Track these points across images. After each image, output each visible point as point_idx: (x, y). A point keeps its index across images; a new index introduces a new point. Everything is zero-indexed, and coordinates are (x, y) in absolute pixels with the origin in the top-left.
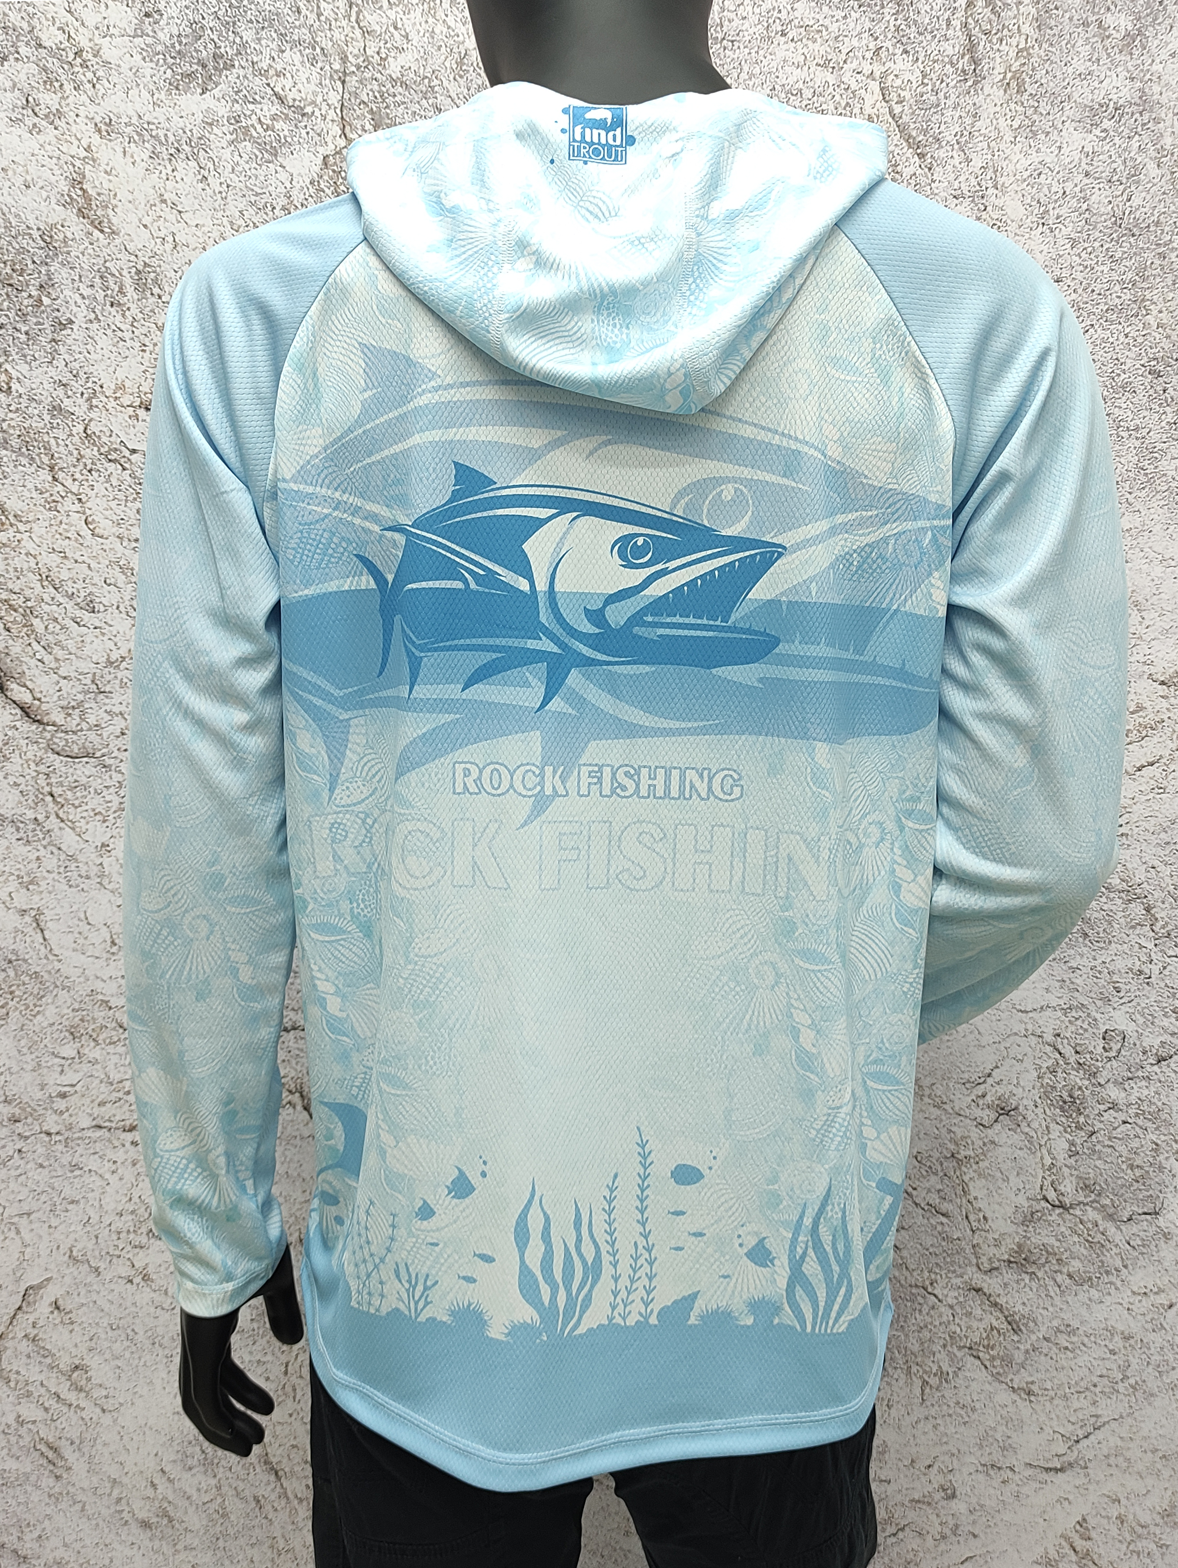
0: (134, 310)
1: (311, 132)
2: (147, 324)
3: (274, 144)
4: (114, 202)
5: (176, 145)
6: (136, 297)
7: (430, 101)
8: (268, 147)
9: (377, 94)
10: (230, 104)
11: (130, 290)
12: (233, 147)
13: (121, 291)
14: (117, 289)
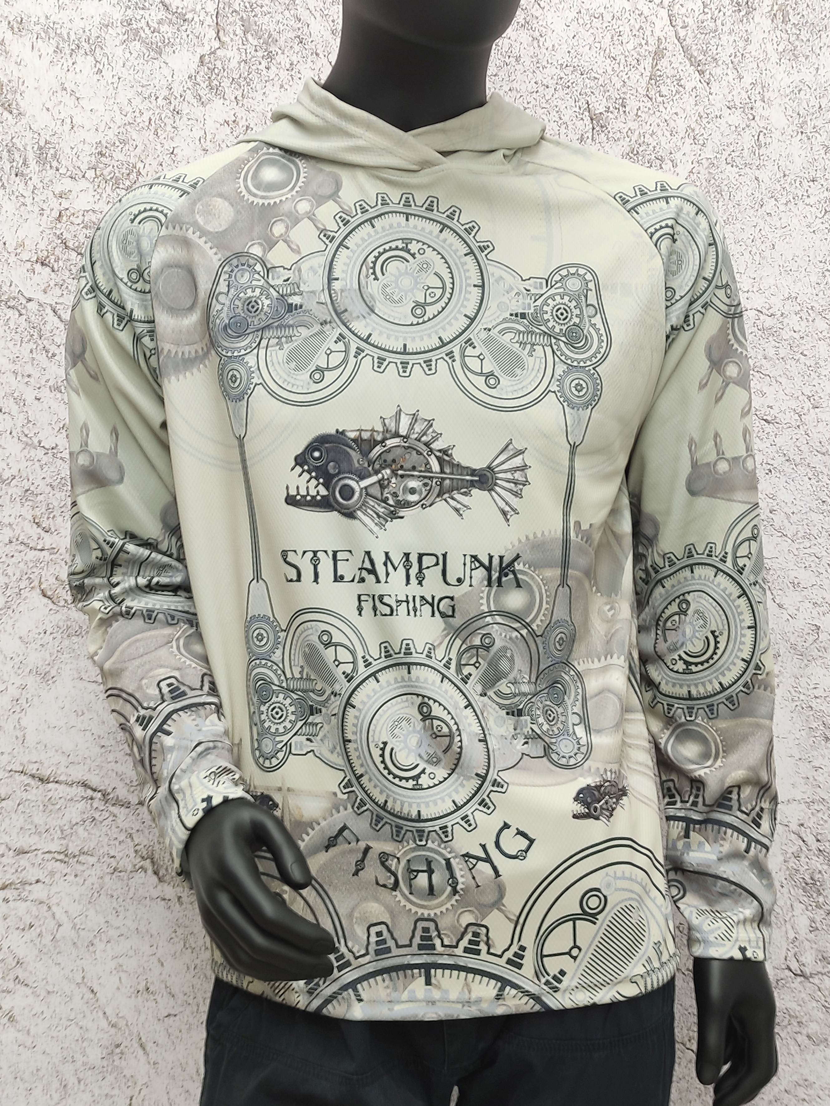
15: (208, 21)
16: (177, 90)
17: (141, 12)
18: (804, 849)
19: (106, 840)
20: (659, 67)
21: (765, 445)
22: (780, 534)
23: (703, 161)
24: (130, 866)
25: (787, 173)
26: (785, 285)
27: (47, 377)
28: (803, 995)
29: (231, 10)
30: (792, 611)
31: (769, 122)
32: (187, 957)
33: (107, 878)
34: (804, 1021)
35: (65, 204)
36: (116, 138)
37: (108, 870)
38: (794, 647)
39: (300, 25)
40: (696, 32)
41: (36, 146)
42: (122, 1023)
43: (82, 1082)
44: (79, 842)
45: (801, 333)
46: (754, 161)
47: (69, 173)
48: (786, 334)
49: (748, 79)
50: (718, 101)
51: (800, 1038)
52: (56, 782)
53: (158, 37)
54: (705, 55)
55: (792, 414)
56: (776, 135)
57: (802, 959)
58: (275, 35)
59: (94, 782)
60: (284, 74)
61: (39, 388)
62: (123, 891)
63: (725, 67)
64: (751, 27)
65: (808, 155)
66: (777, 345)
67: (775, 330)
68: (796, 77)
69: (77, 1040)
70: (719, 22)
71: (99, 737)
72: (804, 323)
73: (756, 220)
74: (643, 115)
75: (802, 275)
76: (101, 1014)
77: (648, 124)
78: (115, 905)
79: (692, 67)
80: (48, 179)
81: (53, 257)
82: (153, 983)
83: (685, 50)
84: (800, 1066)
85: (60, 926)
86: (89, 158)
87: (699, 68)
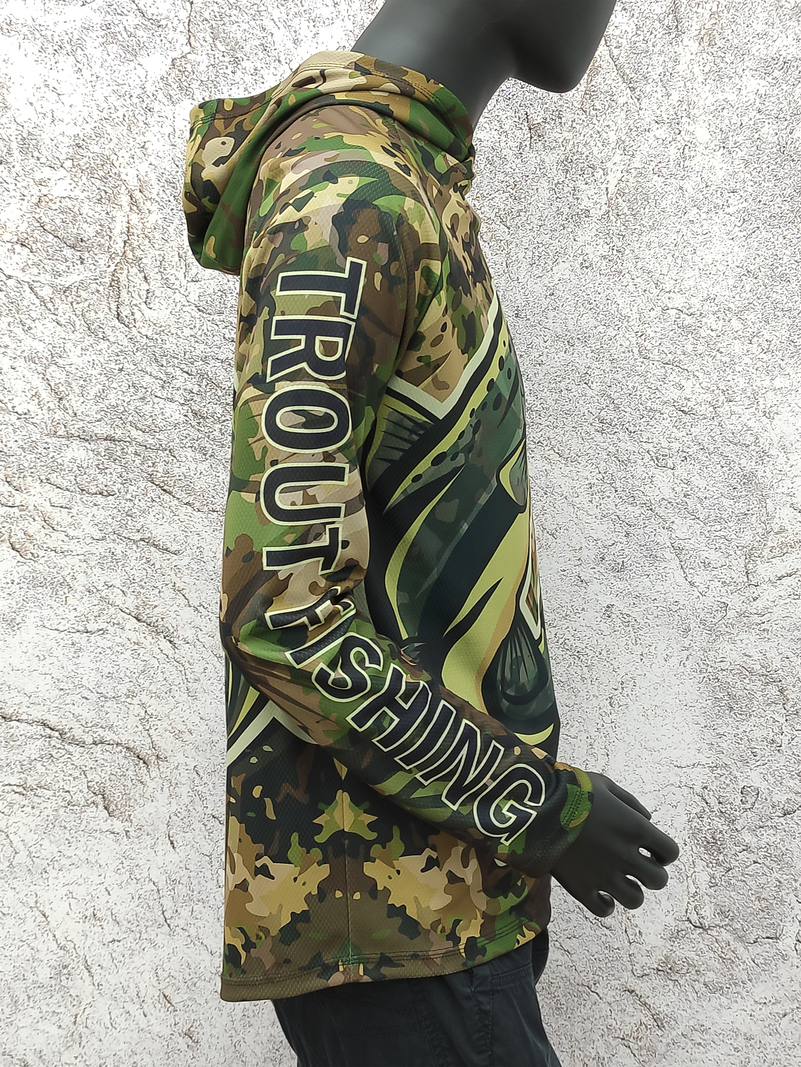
0: (18, 168)
1: (164, 40)
2: (27, 179)
3: (135, 47)
4: (9, 84)
5: (60, 43)
6: (20, 158)
7: (258, 22)
8: (130, 49)
9: (217, 15)
10: (103, 15)
11: (16, 153)
12: (103, 48)
13: (9, 153)
14: (6, 151)
15: (181, 28)
16: (150, 89)
17: (119, 17)
18: (707, 810)
19: (62, 776)
20: (593, 83)
21: (681, 434)
22: (693, 517)
23: (632, 171)
24: (84, 800)
25: (709, 184)
26: (704, 286)
27: (23, 348)
28: (702, 946)
29: (202, 18)
30: (702, 588)
31: (694, 137)
32: (132, 888)
33: (61, 811)
34: (702, 969)
35: (44, 191)
36: (92, 132)
37: (62, 804)
38: (704, 622)
39: (264, 34)
40: (629, 52)
41: (20, 137)
42: (70, 946)
43: (32, 999)
44: (37, 777)
45: (717, 332)
46: (679, 172)
47: (49, 162)
48: (704, 332)
49: (675, 96)
50: (647, 117)
51: (697, 986)
52: (18, 721)
53: (134, 42)
54: (636, 73)
55: (708, 406)
56: (701, 148)
57: (702, 912)
58: (242, 43)
59: (53, 721)
60: (248, 78)
61: (15, 358)
62: (75, 823)
63: (654, 85)
64: (679, 50)
65: (729, 168)
66: (695, 342)
67: (694, 328)
68: (720, 96)
69: (28, 960)
70: (650, 44)
71: (58, 680)
72: (721, 323)
73: (679, 227)
74: (578, 126)
75: (720, 279)
76: (51, 936)
77: (582, 135)
78: (67, 836)
79: (625, 84)
80: (28, 168)
81: (32, 239)
82: (100, 910)
83: (619, 68)
84: (697, 1012)
85: (16, 853)
86: (66, 150)
87: (631, 85)
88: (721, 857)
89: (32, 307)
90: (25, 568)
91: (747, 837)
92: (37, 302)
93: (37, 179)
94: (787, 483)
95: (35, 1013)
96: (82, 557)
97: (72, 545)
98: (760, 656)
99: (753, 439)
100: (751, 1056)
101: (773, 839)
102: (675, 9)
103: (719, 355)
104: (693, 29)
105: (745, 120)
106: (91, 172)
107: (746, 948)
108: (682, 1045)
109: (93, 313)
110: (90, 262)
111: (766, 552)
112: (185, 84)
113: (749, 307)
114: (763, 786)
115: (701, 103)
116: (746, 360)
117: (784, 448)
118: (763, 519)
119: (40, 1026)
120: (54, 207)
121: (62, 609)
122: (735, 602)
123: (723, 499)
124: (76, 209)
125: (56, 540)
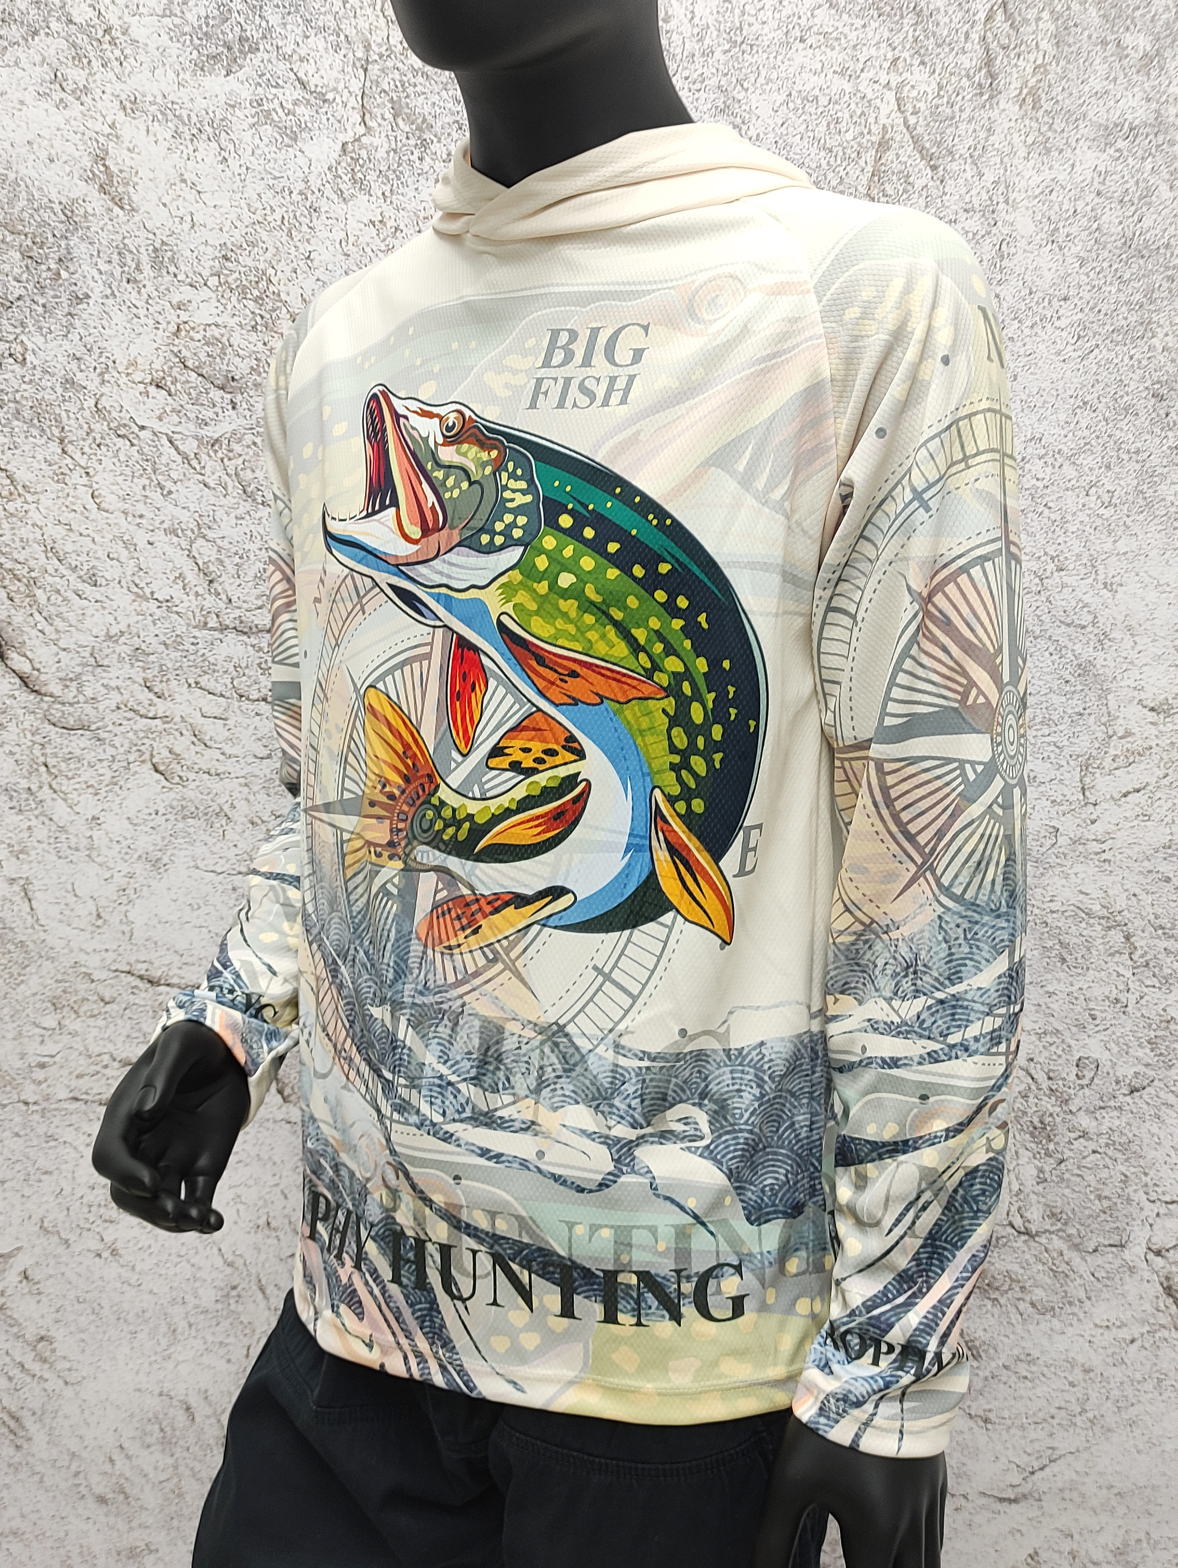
88: (1051, 1146)
89: (172, 464)
90: (172, 795)
91: (1085, 1121)
92: (179, 459)
93: (174, 302)
94: (1135, 673)
95: (198, 1344)
96: (242, 780)
97: (229, 765)
98: (1101, 894)
99: (1090, 618)
100: (1090, 1392)
101: (1117, 1123)
102: (989, 62)
103: (1046, 511)
104: (1012, 87)
105: (1080, 205)
106: (243, 291)
107: (1083, 1259)
108: (1004, 1379)
109: (248, 471)
110: (244, 405)
111: (1107, 763)
112: (360, 175)
113: (1086, 447)
114: (1104, 1057)
115: (1023, 183)
116: (1082, 516)
117: (1129, 628)
118: (1104, 720)
119: (205, 1360)
120: (198, 337)
121: (219, 845)
122: (1068, 826)
123: (1051, 695)
124: (224, 340)
125: (209, 759)
